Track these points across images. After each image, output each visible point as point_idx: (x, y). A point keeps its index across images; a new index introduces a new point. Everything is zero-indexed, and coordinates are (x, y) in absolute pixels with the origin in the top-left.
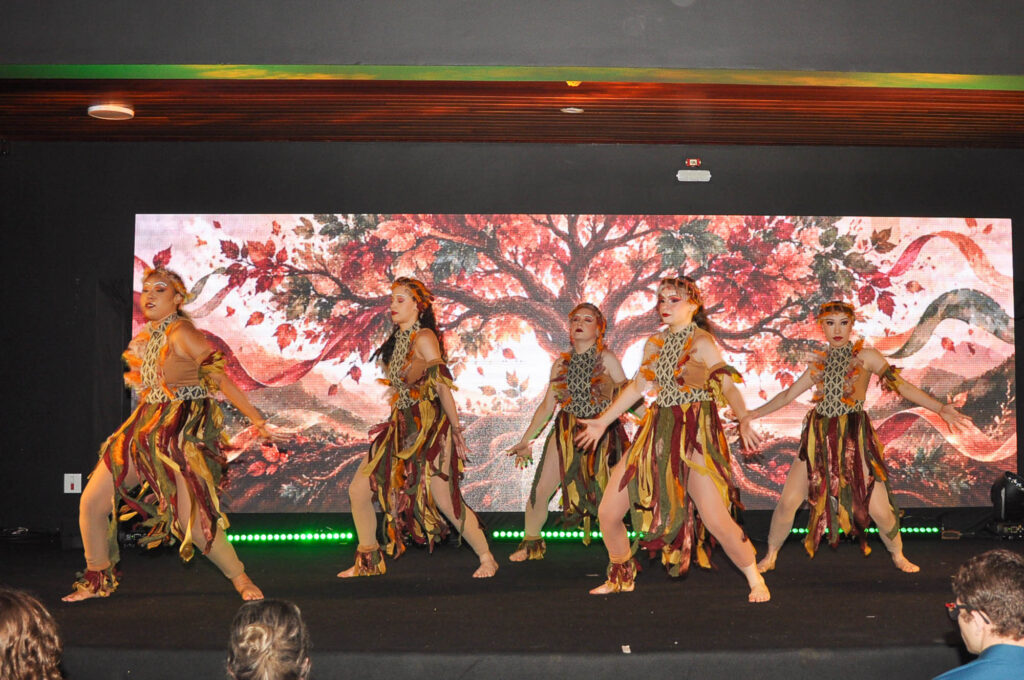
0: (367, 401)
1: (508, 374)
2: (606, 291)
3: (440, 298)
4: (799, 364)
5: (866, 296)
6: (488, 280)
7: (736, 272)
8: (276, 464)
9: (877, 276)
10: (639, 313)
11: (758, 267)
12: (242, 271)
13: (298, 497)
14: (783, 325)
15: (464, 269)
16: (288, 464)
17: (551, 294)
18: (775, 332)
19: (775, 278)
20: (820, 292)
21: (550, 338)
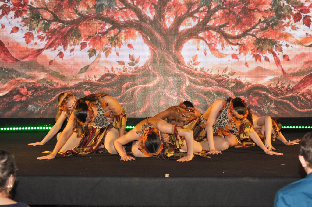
0: (67, 67)
1: (130, 56)
2: (175, 17)
3: (99, 21)
4: (264, 50)
5: (297, 18)
6: (121, 12)
7: (235, 7)
8: (26, 96)
9: (303, 8)
10: (190, 27)
11: (246, 5)
12: (7, 8)
13: (36, 111)
14: (257, 32)
15: (110, 7)
16: (32, 96)
17: (149, 19)
18: (253, 35)
19: (253, 10)
20: (275, 16)
21: (149, 39)
